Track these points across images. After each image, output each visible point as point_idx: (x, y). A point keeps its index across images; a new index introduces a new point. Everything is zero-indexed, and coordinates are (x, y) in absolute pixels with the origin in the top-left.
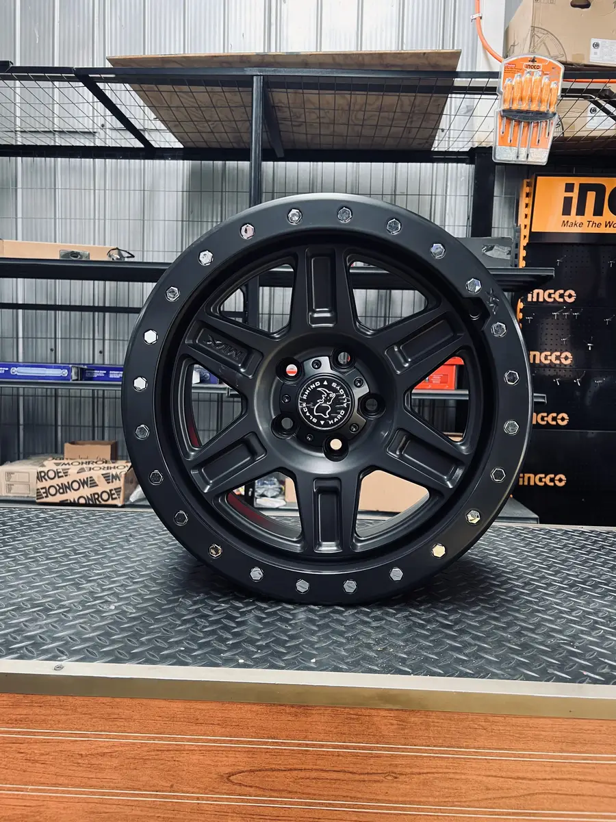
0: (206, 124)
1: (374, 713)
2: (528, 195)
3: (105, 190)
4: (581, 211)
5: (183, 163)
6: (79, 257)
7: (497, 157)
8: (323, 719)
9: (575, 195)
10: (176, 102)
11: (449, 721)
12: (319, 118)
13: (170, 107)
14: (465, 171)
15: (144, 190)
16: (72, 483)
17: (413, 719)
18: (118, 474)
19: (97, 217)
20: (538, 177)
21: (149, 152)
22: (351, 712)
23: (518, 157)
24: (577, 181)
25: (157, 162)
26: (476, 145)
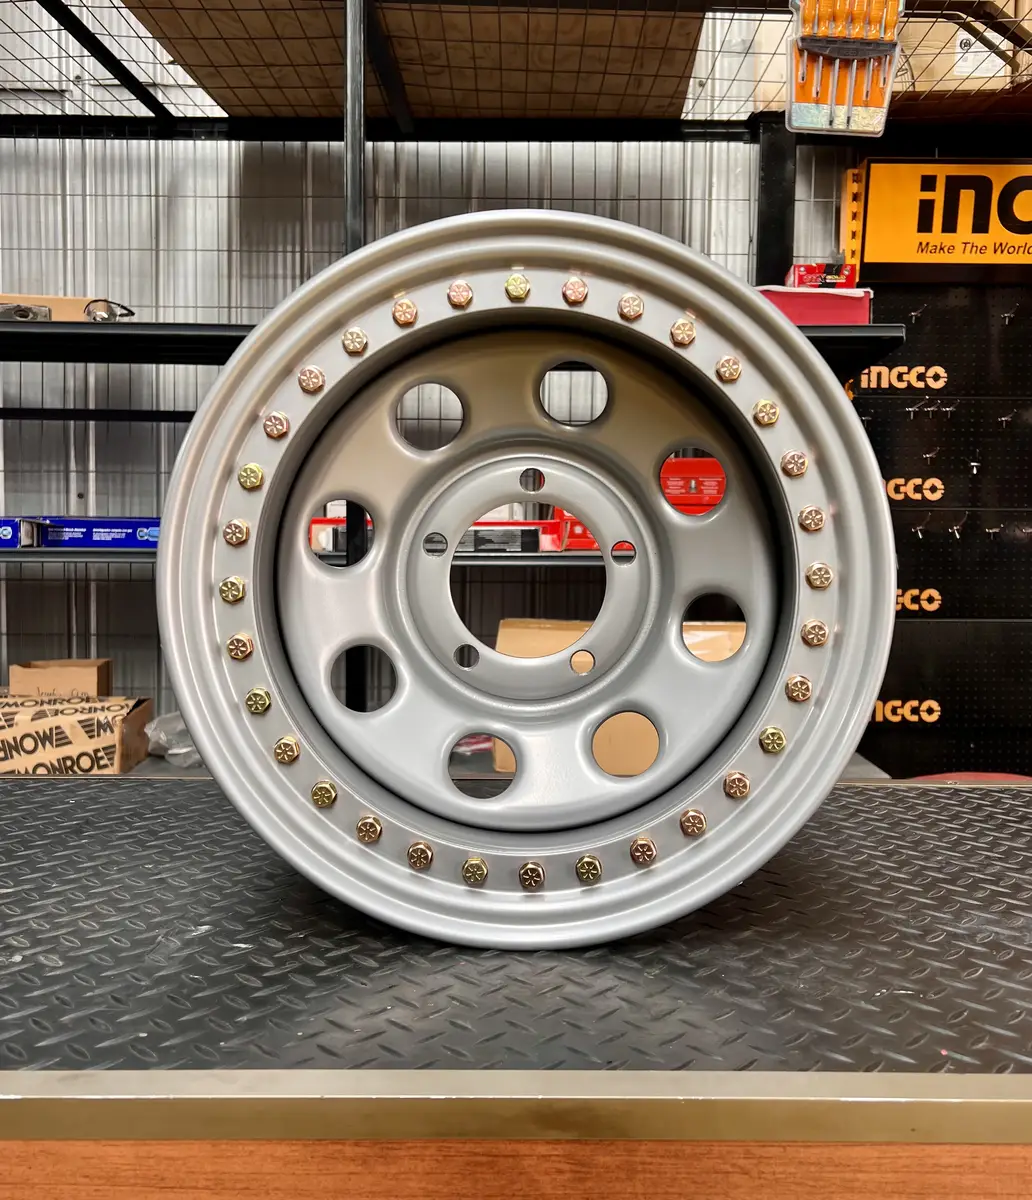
0: (268, 72)
1: (523, 1149)
2: (855, 197)
3: (84, 195)
4: (950, 226)
5: (230, 148)
6: (31, 315)
7: (795, 124)
8: (421, 1167)
9: (938, 196)
10: (207, 30)
11: (673, 1161)
12: (474, 58)
13: (196, 39)
14: (743, 155)
15: (157, 196)
16: (23, 738)
17: (602, 1159)
18: (110, 719)
19: (69, 246)
20: (873, 165)
21: (165, 126)
22: (477, 1150)
23: (831, 123)
24: (941, 171)
25: (181, 143)
26: (761, 107)
